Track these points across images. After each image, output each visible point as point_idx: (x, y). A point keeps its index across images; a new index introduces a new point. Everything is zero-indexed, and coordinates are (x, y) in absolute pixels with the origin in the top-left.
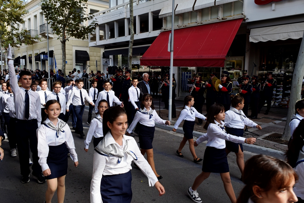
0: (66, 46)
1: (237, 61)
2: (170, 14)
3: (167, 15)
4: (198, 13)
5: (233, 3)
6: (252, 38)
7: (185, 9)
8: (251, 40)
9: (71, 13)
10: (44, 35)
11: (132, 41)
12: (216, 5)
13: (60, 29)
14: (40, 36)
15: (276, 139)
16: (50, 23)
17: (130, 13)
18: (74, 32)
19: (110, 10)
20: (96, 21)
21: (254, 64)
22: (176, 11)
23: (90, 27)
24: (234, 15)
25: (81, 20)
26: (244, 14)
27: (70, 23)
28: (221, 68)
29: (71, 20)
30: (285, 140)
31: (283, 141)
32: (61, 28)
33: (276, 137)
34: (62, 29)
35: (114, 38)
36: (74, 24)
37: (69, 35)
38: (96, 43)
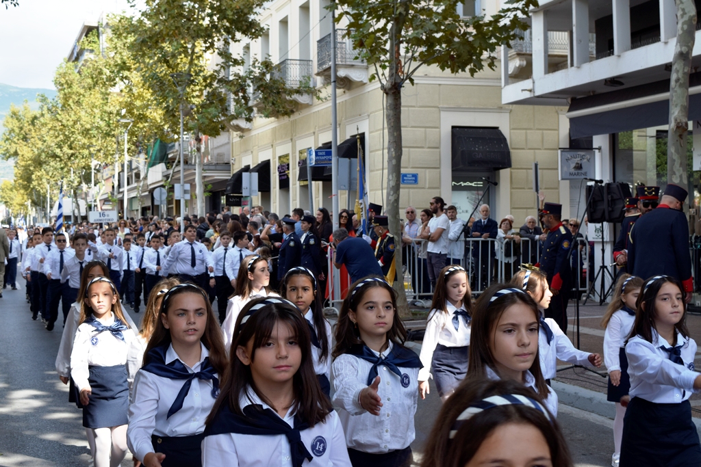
10: (325, 73)
11: (684, 49)
13: (379, 38)
14: (319, 81)
23: (501, 17)
32: (383, 35)
34: (387, 36)
35: (609, 55)
36: (437, 13)
37: (415, 59)
38: (530, 87)
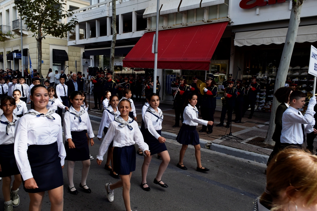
0: (42, 44)
1: (222, 64)
2: (155, 14)
3: (152, 15)
4: (184, 15)
5: (219, 6)
6: (236, 41)
7: (170, 10)
8: (236, 44)
9: (48, 8)
10: (17, 32)
11: (114, 41)
12: (202, 7)
13: (35, 25)
14: (13, 33)
15: (259, 143)
16: (25, 19)
17: (113, 11)
18: (51, 30)
19: (91, 8)
20: (76, 19)
21: (239, 68)
22: (161, 12)
23: (69, 24)
24: (219, 18)
25: (59, 17)
26: (229, 18)
27: (47, 20)
28: (206, 71)
29: (48, 17)
30: (267, 144)
31: (265, 145)
33: (259, 141)
34: (37, 25)
35: (95, 37)
36: (51, 21)
37: (46, 33)
38: (75, 42)
